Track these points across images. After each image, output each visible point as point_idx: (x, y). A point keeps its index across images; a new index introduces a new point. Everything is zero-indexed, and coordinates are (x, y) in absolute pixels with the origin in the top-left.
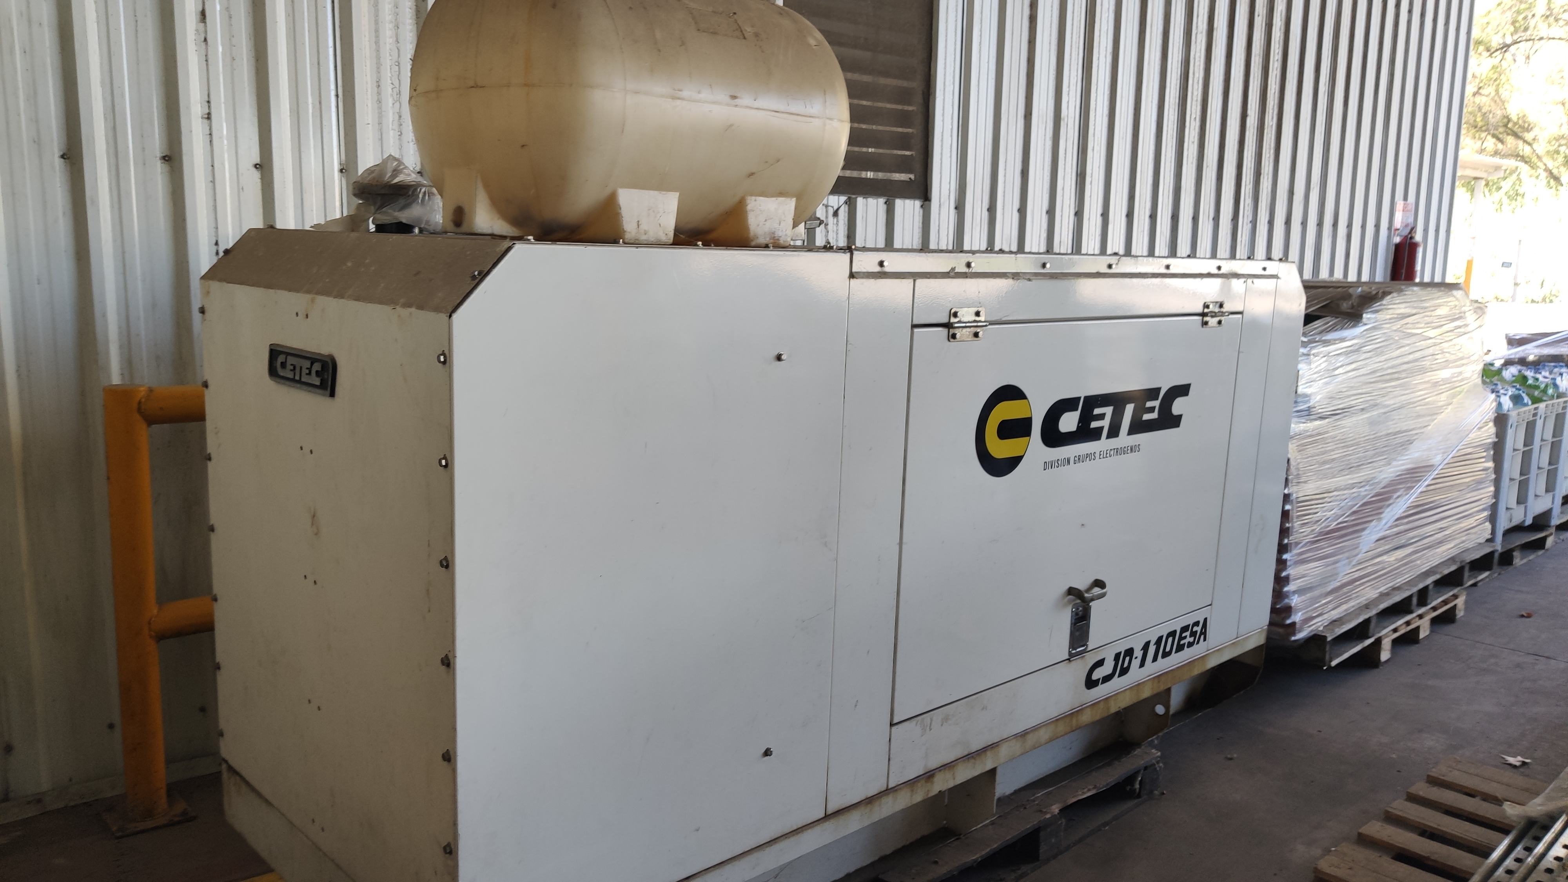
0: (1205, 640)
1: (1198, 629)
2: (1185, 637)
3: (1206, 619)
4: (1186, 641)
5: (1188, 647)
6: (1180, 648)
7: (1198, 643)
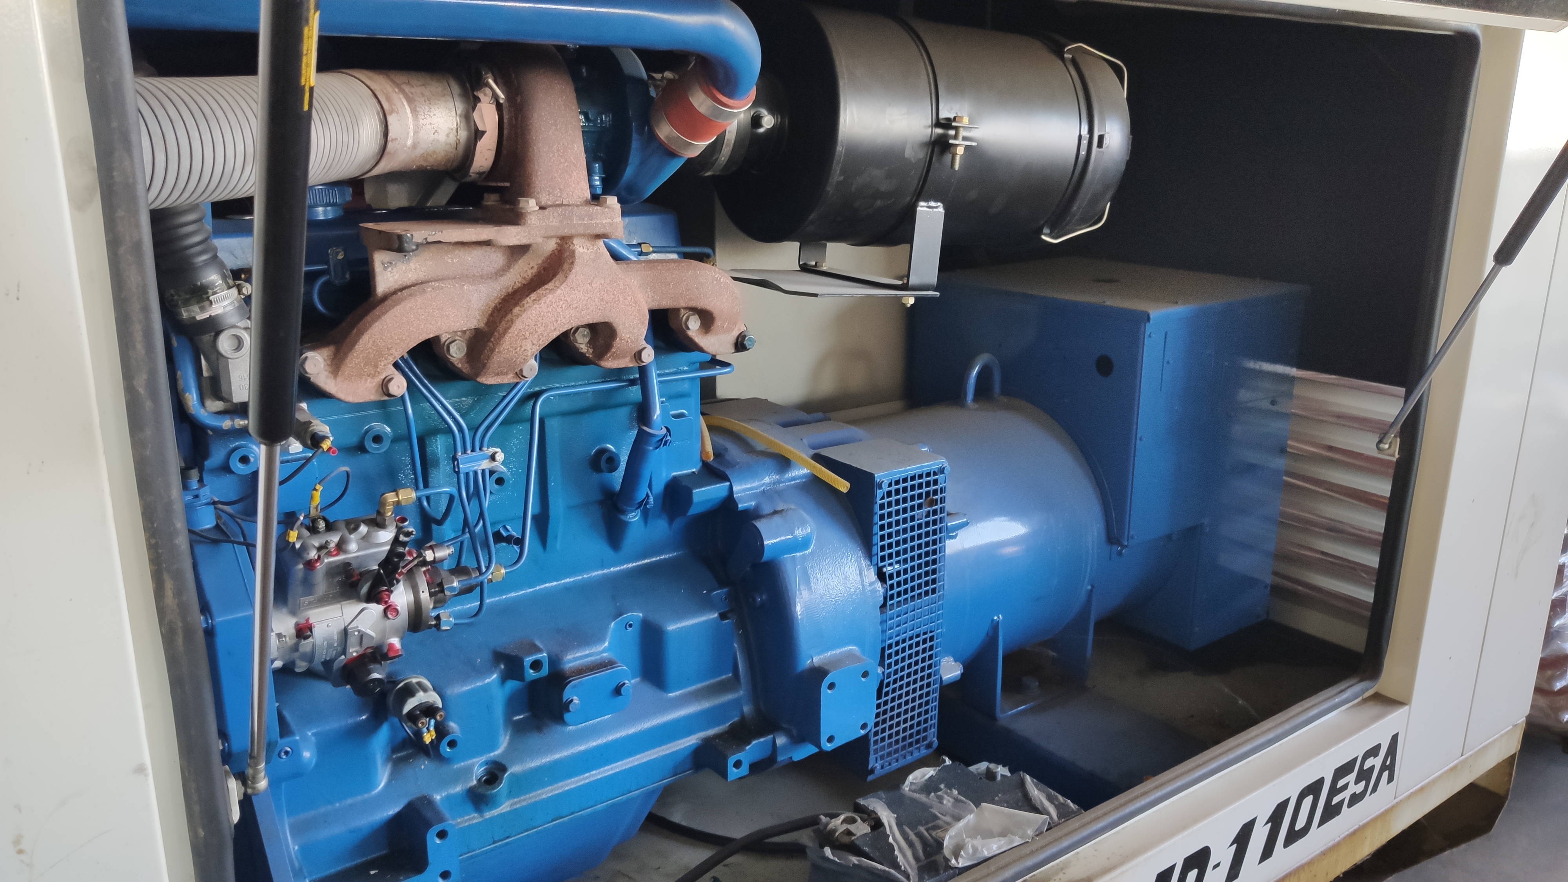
0: (1391, 779)
1: (1376, 762)
2: (1345, 787)
3: (1395, 738)
4: (1346, 795)
5: (1350, 805)
6: (1331, 812)
7: (1374, 790)
